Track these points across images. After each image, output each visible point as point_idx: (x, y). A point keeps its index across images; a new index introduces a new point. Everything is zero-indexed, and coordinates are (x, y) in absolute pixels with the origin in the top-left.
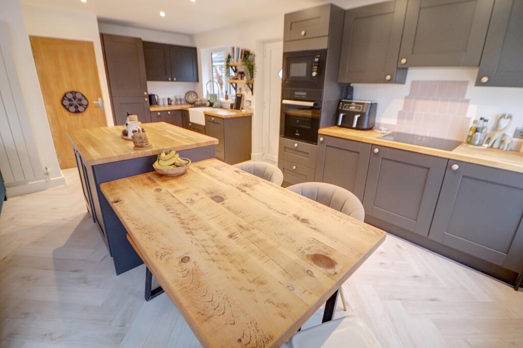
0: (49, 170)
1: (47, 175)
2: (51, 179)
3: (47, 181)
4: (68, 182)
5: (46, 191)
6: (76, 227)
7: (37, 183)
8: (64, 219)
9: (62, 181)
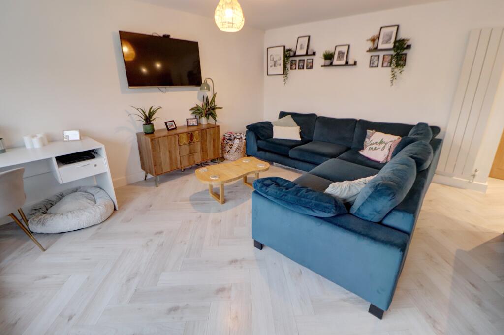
0: (477, 173)
1: (473, 177)
2: (475, 182)
3: (469, 182)
4: (488, 192)
5: (464, 191)
6: (485, 241)
7: (460, 180)
8: (474, 226)
9: (484, 188)
